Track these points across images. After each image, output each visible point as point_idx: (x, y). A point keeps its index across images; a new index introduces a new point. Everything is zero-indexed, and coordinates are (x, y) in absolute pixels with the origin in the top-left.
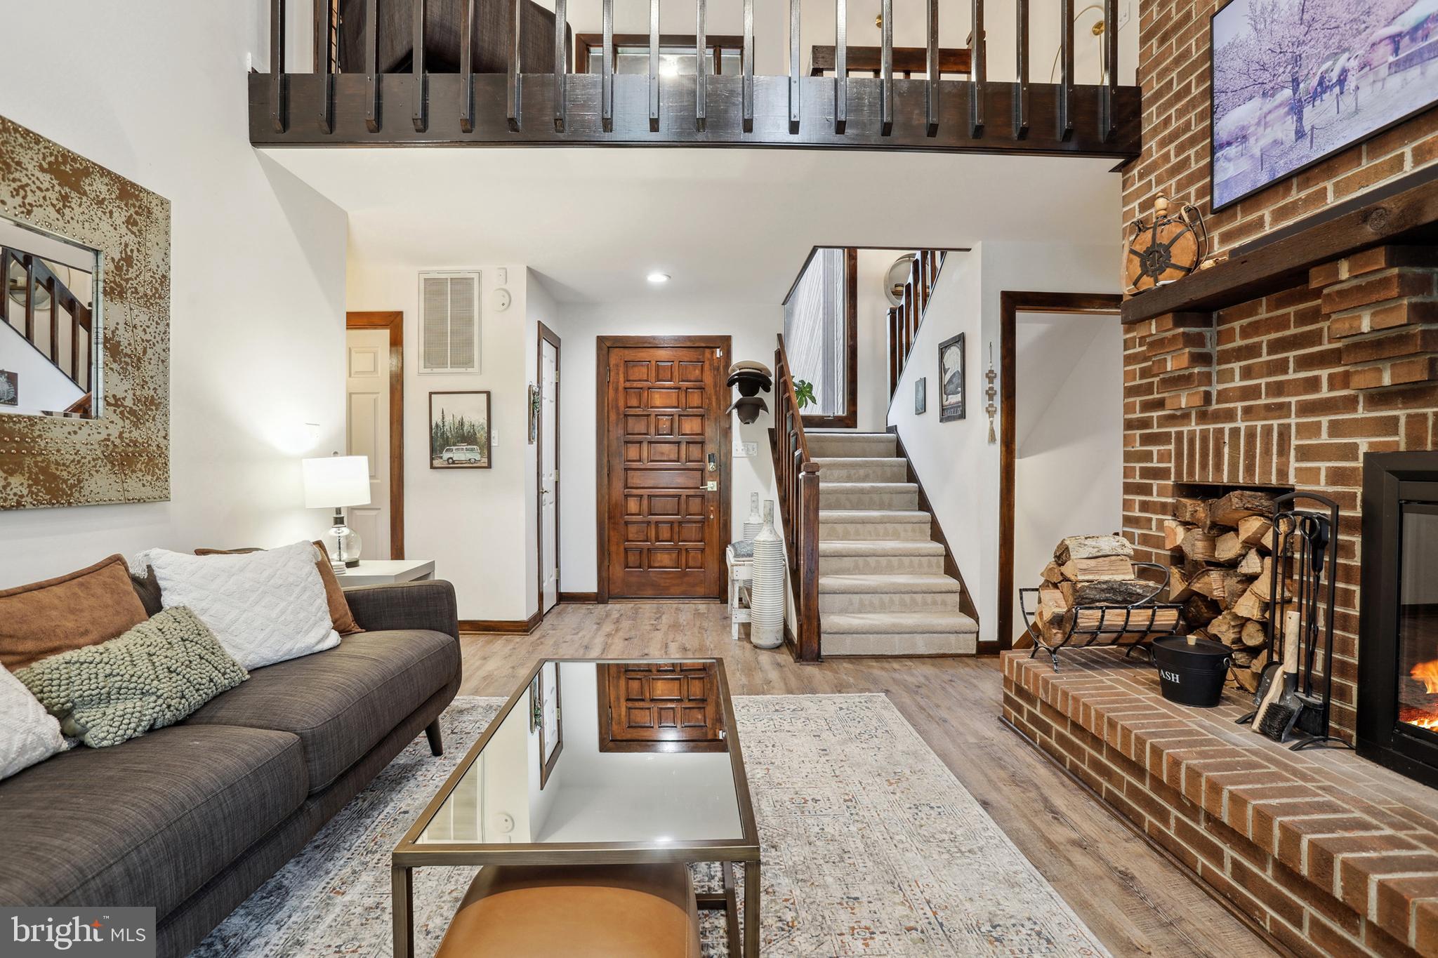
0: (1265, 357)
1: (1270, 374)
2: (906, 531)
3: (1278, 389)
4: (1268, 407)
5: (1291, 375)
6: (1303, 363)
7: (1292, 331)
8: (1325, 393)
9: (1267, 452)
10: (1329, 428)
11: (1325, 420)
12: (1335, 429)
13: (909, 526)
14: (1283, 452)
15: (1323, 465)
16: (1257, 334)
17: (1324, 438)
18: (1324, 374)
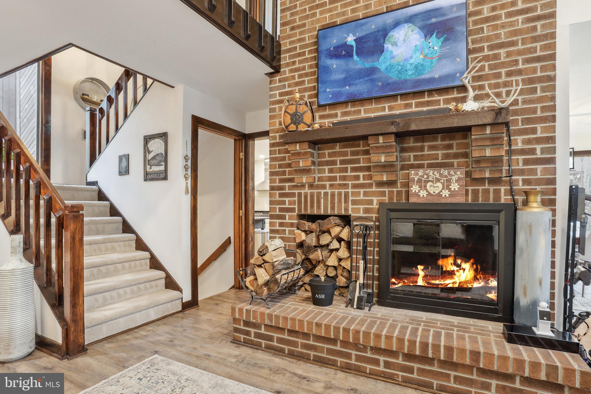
0: (339, 166)
1: (340, 172)
2: (120, 246)
3: (344, 178)
4: (340, 185)
5: (349, 174)
6: (354, 169)
7: (349, 157)
8: (361, 181)
9: (340, 201)
10: (363, 193)
11: (362, 191)
12: (366, 194)
13: (122, 244)
14: (346, 201)
15: (362, 207)
16: (335, 156)
17: (362, 197)
18: (361, 174)
